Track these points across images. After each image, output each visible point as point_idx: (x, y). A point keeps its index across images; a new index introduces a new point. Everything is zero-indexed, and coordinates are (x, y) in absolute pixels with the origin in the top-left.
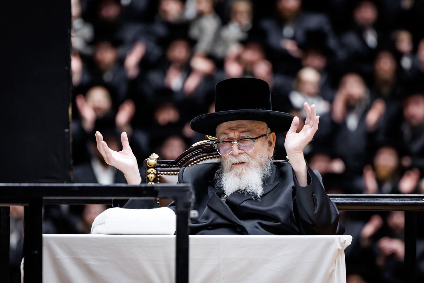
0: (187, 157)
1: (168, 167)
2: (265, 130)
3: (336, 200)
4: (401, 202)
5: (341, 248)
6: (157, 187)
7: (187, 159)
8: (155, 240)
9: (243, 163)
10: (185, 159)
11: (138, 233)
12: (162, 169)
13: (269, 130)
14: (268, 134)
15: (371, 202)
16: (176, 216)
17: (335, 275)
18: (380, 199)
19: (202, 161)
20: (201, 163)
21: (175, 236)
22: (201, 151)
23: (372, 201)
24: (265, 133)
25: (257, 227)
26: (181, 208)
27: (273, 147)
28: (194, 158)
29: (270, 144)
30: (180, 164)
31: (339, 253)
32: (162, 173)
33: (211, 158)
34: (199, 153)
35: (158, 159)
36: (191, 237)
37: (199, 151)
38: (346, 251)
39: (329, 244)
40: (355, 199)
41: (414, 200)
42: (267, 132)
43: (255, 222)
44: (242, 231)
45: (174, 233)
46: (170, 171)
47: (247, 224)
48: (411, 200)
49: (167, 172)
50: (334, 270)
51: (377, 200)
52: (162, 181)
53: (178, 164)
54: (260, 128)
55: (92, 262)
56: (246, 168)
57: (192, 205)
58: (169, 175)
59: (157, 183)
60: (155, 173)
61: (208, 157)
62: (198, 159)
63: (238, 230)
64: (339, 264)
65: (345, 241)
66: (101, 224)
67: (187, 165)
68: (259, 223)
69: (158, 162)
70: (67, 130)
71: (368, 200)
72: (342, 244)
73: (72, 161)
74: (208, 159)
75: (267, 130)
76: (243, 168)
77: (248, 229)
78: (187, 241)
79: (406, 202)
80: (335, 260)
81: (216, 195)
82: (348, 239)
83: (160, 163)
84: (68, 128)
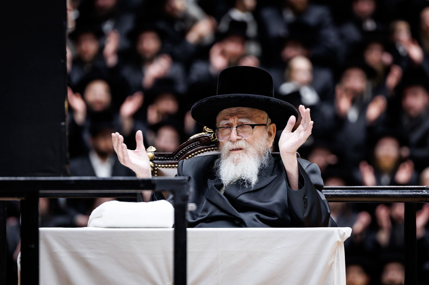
0: (185, 149)
1: (165, 160)
2: (266, 120)
3: (336, 192)
4: (401, 193)
5: (340, 240)
6: (154, 180)
7: (185, 152)
8: (153, 233)
9: (241, 149)
10: (182, 151)
11: (136, 227)
12: (159, 162)
13: (270, 120)
14: (268, 125)
15: (370, 194)
16: (174, 209)
17: (335, 267)
18: (380, 191)
19: (200, 153)
20: (199, 155)
21: (173, 229)
22: (199, 143)
23: (372, 193)
24: (265, 123)
25: (255, 220)
26: (179, 202)
27: (272, 138)
28: (192, 151)
29: (270, 134)
30: (177, 156)
31: (338, 245)
32: (160, 166)
33: (209, 151)
34: (197, 145)
35: (155, 152)
36: (189, 229)
37: (196, 143)
38: (345, 243)
39: (329, 236)
40: (355, 191)
41: (414, 192)
42: (267, 121)
43: (253, 215)
44: (241, 224)
45: (172, 226)
46: (168, 164)
47: (246, 217)
48: (411, 192)
49: (164, 165)
50: (333, 263)
51: (376, 192)
52: (160, 173)
53: (176, 157)
54: (260, 117)
55: (89, 255)
56: (244, 154)
57: (191, 197)
58: (166, 167)
59: (155, 176)
60: (153, 166)
61: (205, 149)
62: (196, 152)
63: (237, 222)
64: (338, 257)
65: (345, 233)
66: (99, 217)
67: (185, 158)
68: (257, 216)
69: (155, 155)
70: (63, 124)
71: (368, 192)
72: (341, 237)
73: (68, 155)
74: (206, 151)
75: (267, 120)
76: (240, 154)
77: (246, 222)
78: (185, 234)
79: (406, 193)
80: (334, 253)
81: (214, 187)
82: (347, 232)
83: (158, 156)
84: (64, 121)
